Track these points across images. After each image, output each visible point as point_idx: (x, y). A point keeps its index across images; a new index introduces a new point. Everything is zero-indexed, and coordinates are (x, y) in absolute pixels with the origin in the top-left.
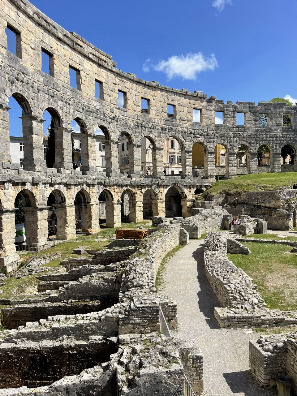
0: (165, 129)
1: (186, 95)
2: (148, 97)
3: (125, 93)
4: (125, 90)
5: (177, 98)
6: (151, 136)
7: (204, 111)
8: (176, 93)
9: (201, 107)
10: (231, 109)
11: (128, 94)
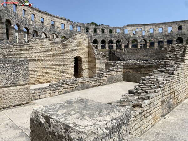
0: (51, 30)
1: (58, 18)
2: (44, 17)
3: (34, 15)
4: (35, 14)
5: (55, 19)
6: (45, 32)
7: (65, 25)
8: (54, 17)
9: (64, 23)
10: (76, 25)
11: (35, 15)
